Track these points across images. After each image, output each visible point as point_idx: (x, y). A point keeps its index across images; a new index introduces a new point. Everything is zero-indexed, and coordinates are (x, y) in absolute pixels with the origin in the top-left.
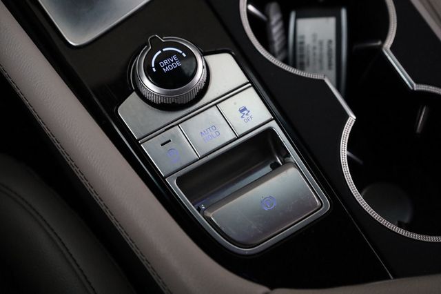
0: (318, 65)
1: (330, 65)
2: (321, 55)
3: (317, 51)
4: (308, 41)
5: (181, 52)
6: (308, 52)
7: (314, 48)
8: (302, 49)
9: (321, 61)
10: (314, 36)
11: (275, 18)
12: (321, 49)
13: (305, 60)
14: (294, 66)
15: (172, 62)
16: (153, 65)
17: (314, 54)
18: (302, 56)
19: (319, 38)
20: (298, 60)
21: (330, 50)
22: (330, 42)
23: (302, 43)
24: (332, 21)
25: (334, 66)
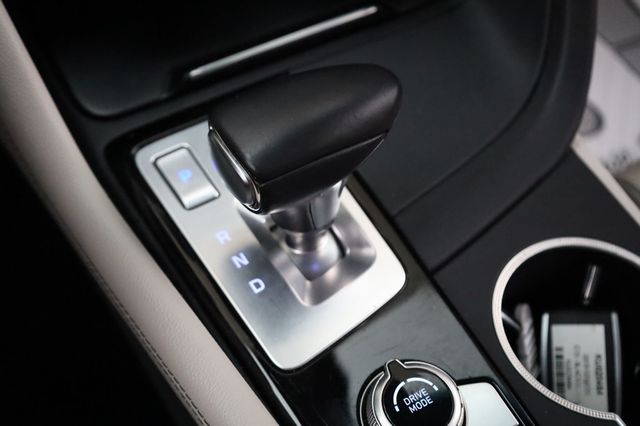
0: (582, 388)
1: (599, 388)
2: (587, 375)
3: (582, 369)
4: (568, 355)
5: (431, 384)
6: (569, 369)
7: (577, 364)
8: (560, 365)
9: (587, 382)
10: (577, 348)
11: (527, 325)
12: (587, 366)
13: (565, 380)
14: (550, 387)
15: (420, 399)
16: (395, 402)
17: (577, 373)
18: (560, 374)
19: (583, 351)
20: (555, 379)
21: (598, 368)
22: (599, 357)
23: (560, 357)
24: (600, 329)
25: (605, 391)
